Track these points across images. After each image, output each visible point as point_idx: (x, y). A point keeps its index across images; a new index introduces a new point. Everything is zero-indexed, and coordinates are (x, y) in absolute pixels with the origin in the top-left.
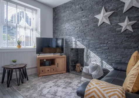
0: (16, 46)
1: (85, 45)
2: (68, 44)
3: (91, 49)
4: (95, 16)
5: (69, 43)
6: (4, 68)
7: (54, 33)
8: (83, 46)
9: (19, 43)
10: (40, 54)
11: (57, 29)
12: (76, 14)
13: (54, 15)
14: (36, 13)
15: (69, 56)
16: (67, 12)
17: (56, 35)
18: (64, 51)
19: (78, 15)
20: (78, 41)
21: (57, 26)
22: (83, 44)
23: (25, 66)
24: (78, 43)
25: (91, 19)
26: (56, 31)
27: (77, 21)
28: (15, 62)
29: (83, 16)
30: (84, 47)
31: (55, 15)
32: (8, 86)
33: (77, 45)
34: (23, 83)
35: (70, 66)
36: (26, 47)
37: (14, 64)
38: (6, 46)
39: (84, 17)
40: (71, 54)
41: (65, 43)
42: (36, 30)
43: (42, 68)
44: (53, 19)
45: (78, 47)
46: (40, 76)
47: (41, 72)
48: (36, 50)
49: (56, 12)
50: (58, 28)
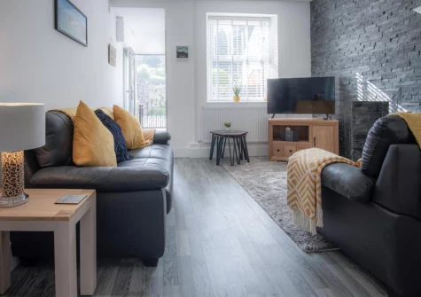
0: (231, 99)
1: (388, 93)
2: (346, 91)
3: (407, 104)
4: (416, 10)
5: (349, 88)
6: (213, 134)
7: (314, 63)
8: (384, 94)
9: (237, 92)
10: (276, 115)
11: (321, 54)
12: (364, 11)
13: (313, 19)
14: (270, 26)
15: (349, 124)
16: (344, 6)
17: (318, 69)
18: (337, 110)
19: (370, 12)
20: (371, 81)
21: (320, 46)
22: (383, 89)
23: (244, 135)
24: (372, 88)
25: (406, 19)
26: (318, 59)
27: (368, 28)
28: (228, 126)
29: (384, 13)
30: (388, 97)
31: (315, 17)
32: (218, 164)
33: (368, 93)
34: (239, 164)
35: (352, 151)
36: (250, 98)
37: (227, 129)
38: (216, 98)
39: (386, 15)
40: (354, 118)
41: (340, 89)
42: (270, 61)
43: (278, 143)
44: (311, 29)
45: (370, 99)
46: (273, 160)
47: (275, 152)
48: (266, 106)
49: (316, 11)
50: (322, 50)
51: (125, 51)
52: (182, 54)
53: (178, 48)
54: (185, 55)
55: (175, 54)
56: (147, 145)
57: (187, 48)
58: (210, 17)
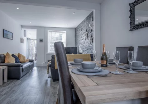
51: (28, 39)
52: (41, 41)
53: (40, 39)
54: (42, 41)
55: (39, 41)
56: (27, 62)
57: (42, 39)
58: (49, 32)
